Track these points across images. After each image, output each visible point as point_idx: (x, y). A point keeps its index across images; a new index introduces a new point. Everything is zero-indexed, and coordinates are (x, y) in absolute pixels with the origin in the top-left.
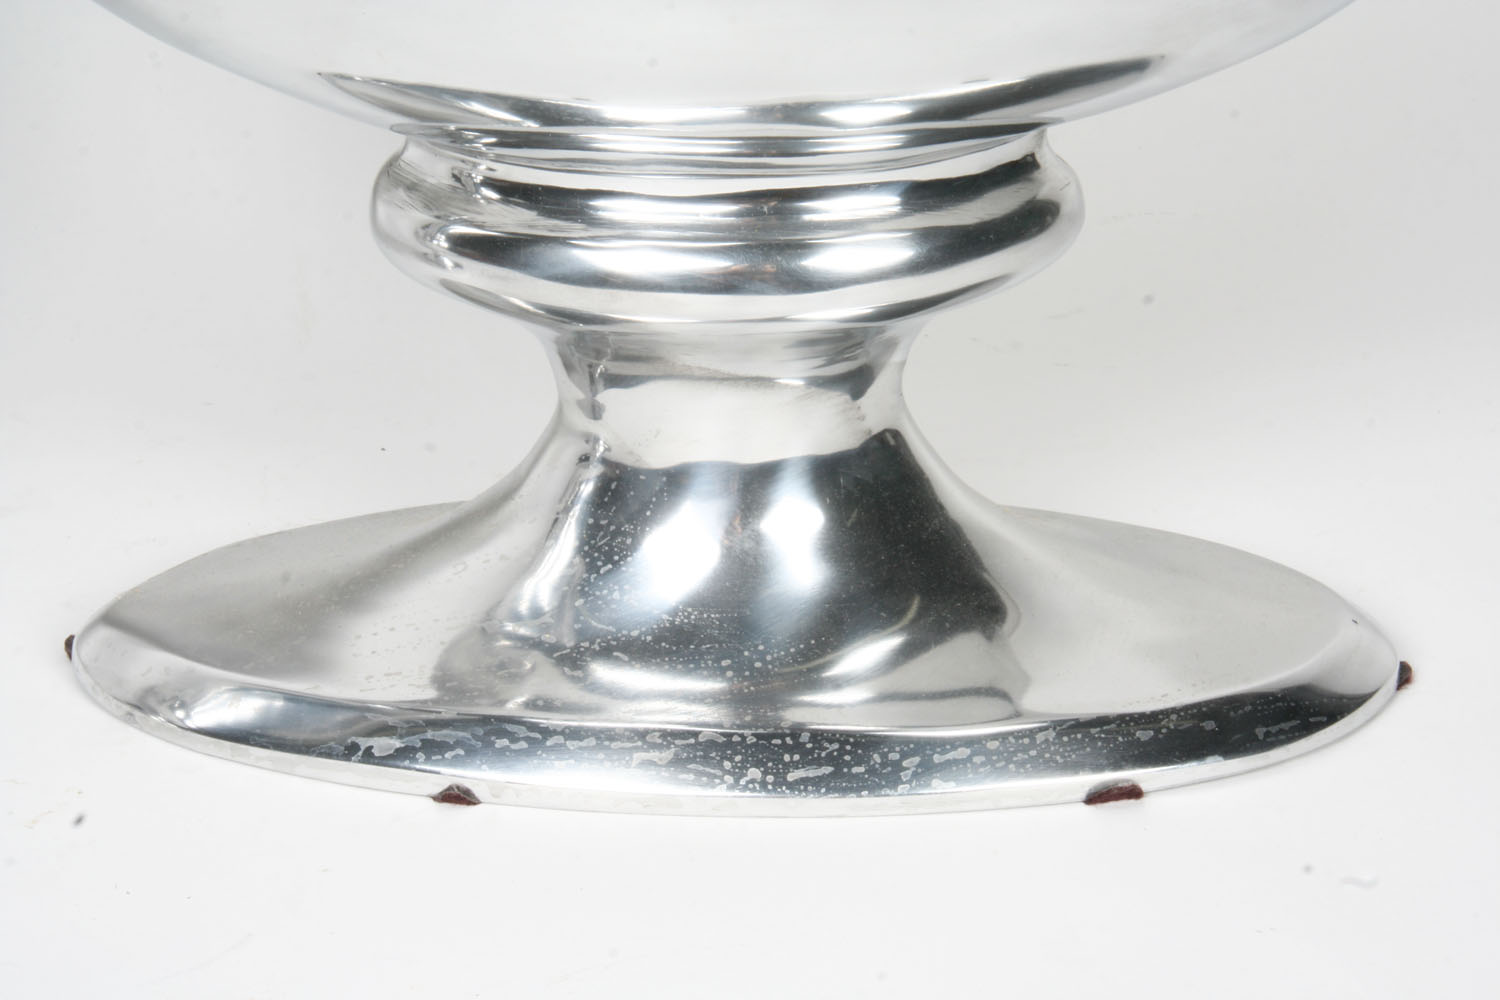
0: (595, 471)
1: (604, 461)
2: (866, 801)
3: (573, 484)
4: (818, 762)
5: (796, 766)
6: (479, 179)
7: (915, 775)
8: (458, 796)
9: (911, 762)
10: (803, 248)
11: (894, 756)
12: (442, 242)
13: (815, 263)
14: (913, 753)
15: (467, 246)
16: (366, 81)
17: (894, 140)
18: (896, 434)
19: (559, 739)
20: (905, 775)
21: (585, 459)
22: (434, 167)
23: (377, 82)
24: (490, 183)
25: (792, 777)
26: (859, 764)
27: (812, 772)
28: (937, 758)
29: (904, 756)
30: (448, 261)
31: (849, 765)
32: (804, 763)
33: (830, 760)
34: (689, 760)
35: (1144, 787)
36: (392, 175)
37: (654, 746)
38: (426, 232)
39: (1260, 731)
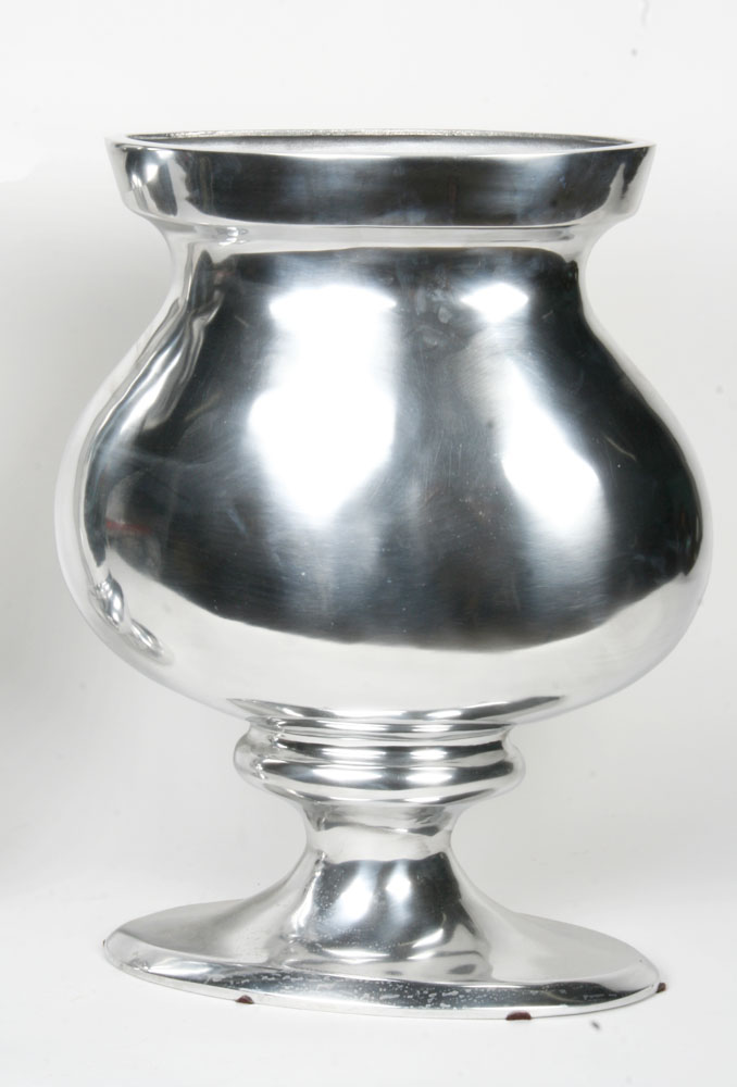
0: (321, 866)
1: (325, 862)
2: (412, 1011)
3: (313, 872)
4: (394, 993)
5: (384, 993)
6: (276, 739)
7: (434, 1001)
8: (245, 1000)
9: (432, 995)
10: (407, 771)
11: (426, 992)
12: (260, 767)
13: (410, 778)
14: (433, 992)
15: (270, 768)
16: (247, 701)
17: (446, 728)
18: (444, 855)
19: (288, 977)
20: (429, 1001)
21: (317, 862)
22: (260, 736)
23: (251, 702)
24: (282, 742)
25: (382, 998)
26: (410, 994)
27: (391, 997)
28: (444, 994)
29: (430, 992)
30: (262, 776)
31: (407, 995)
32: (387, 993)
33: (399, 992)
34: (339, 989)
35: (532, 1015)
36: (244, 741)
37: (327, 982)
38: (254, 763)
39: (585, 997)
